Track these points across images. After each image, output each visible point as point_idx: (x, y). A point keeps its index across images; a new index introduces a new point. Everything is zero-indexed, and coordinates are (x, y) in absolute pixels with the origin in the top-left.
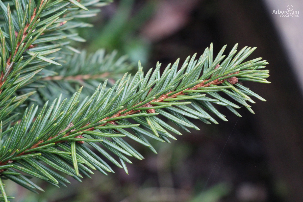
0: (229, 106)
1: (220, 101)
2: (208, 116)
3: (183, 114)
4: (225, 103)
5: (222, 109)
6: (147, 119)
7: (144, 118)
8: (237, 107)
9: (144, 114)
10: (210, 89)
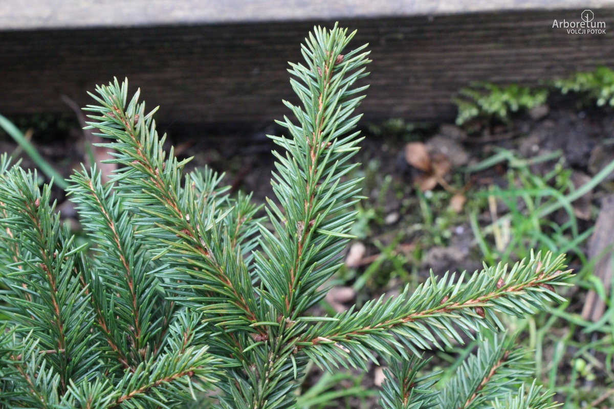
0: (358, 76)
1: (350, 81)
2: (358, 99)
3: (344, 119)
4: (353, 78)
5: (358, 83)
6: (335, 151)
7: (332, 154)
8: (363, 69)
9: (329, 152)
10: (337, 83)
